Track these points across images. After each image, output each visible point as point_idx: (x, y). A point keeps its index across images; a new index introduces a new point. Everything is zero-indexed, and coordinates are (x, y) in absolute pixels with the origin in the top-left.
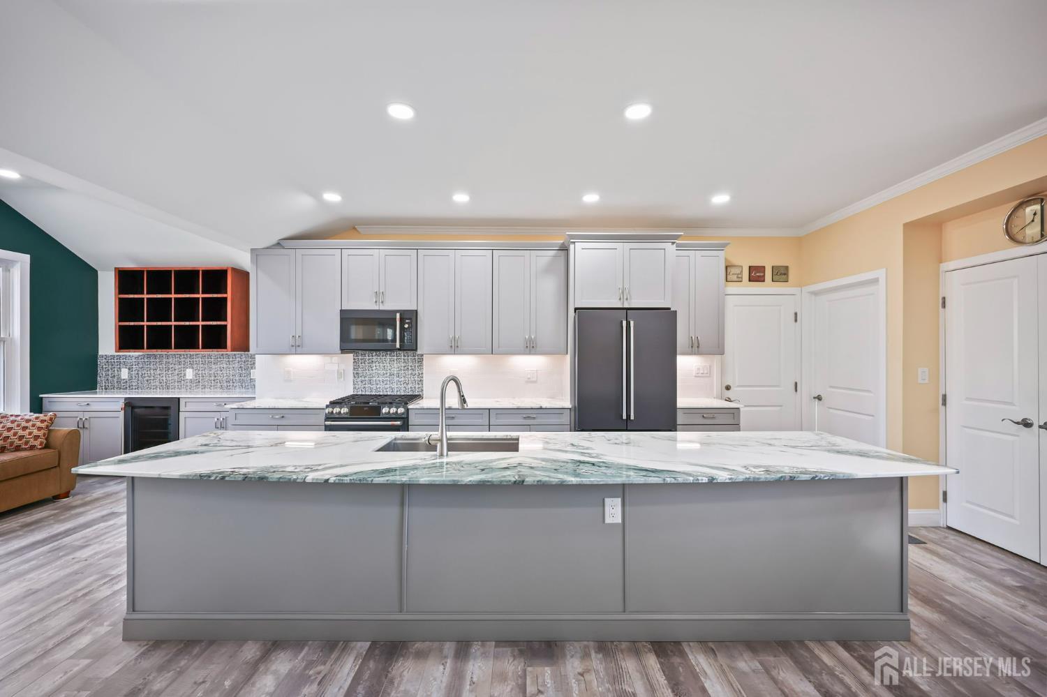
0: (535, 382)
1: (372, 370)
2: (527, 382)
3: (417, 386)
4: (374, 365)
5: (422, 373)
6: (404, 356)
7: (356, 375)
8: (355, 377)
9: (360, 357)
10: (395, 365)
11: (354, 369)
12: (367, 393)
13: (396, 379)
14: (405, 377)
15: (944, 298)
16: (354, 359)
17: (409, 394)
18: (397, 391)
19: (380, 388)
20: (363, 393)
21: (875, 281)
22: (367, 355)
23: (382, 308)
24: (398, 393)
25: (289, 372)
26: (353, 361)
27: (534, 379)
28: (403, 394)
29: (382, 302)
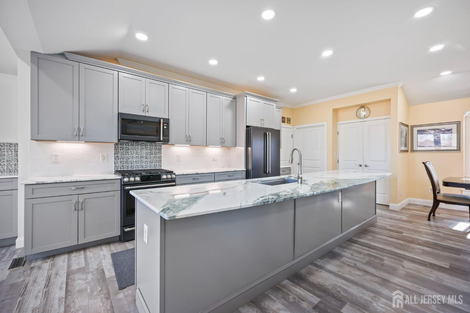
0: (216, 160)
1: (129, 155)
2: (213, 160)
3: (158, 164)
4: (130, 151)
5: (161, 157)
6: (150, 146)
7: (116, 158)
8: (115, 159)
9: (119, 146)
10: (144, 151)
11: (115, 154)
12: (124, 169)
13: (145, 160)
14: (150, 159)
15: (338, 132)
16: (115, 147)
17: (153, 169)
18: (145, 168)
19: (134, 166)
20: (122, 170)
21: (323, 125)
22: (125, 144)
23: (147, 115)
24: (146, 169)
25: (56, 156)
26: (114, 148)
27: (216, 159)
28: (149, 169)
29: (147, 111)
